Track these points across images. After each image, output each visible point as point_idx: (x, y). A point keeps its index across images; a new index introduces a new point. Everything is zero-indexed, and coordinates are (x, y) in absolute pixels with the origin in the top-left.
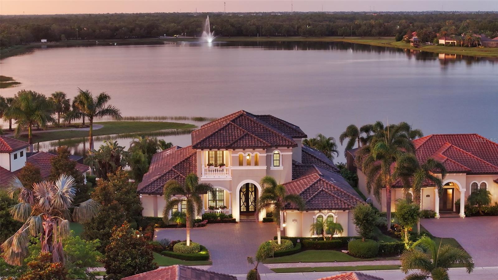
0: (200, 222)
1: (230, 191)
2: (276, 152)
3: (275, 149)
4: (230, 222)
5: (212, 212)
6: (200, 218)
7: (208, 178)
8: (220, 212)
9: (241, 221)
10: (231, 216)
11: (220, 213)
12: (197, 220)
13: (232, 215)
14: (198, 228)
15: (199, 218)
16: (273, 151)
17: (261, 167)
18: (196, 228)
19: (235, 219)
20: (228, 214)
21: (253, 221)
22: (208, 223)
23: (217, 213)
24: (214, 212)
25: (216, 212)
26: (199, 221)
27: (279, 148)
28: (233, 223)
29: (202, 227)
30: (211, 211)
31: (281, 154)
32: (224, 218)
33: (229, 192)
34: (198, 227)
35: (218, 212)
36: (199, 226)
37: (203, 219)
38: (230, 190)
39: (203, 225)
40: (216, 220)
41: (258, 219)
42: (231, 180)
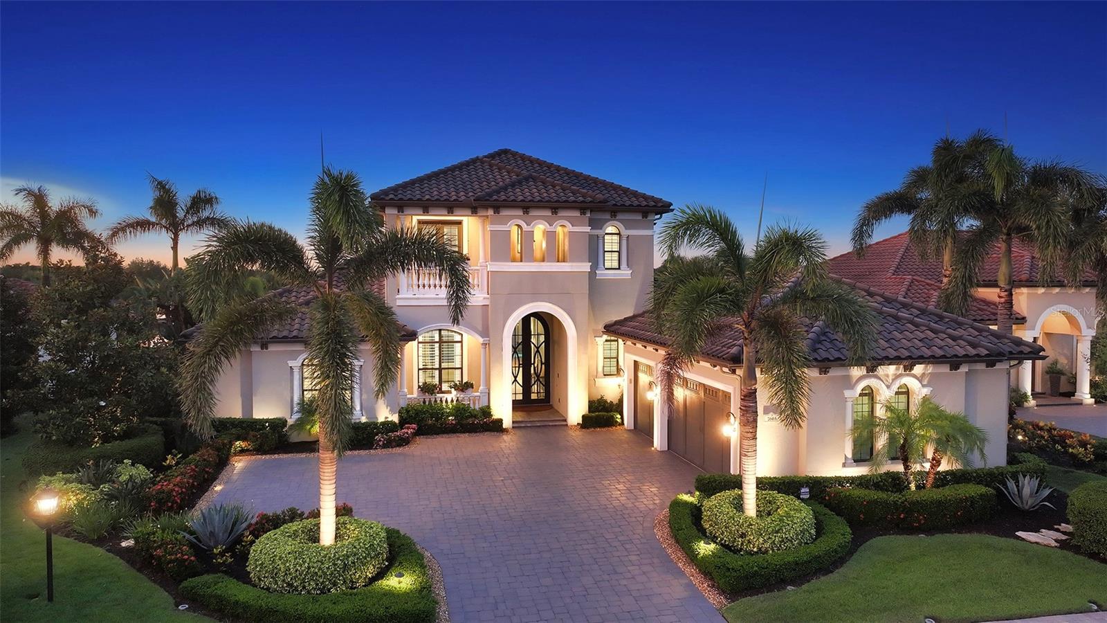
0: (393, 432)
1: (483, 338)
2: (610, 229)
3: (609, 220)
4: (486, 431)
5: (430, 401)
6: (395, 418)
7: (418, 299)
8: (455, 400)
9: (516, 425)
10: (486, 412)
11: (455, 402)
12: (383, 424)
13: (489, 407)
14: (385, 451)
15: (389, 419)
16: (603, 225)
17: (574, 264)
18: (379, 451)
19: (500, 421)
20: (477, 407)
21: (551, 424)
22: (419, 433)
23: (444, 402)
24: (436, 401)
25: (441, 401)
26: (388, 427)
27: (620, 216)
28: (494, 431)
29: (399, 445)
30: (427, 397)
31: (625, 232)
32: (467, 417)
33: (481, 340)
34: (385, 446)
35: (446, 401)
36: (388, 444)
37: (403, 422)
38: (485, 333)
39: (404, 442)
40: (441, 424)
41: (565, 420)
42: (487, 303)
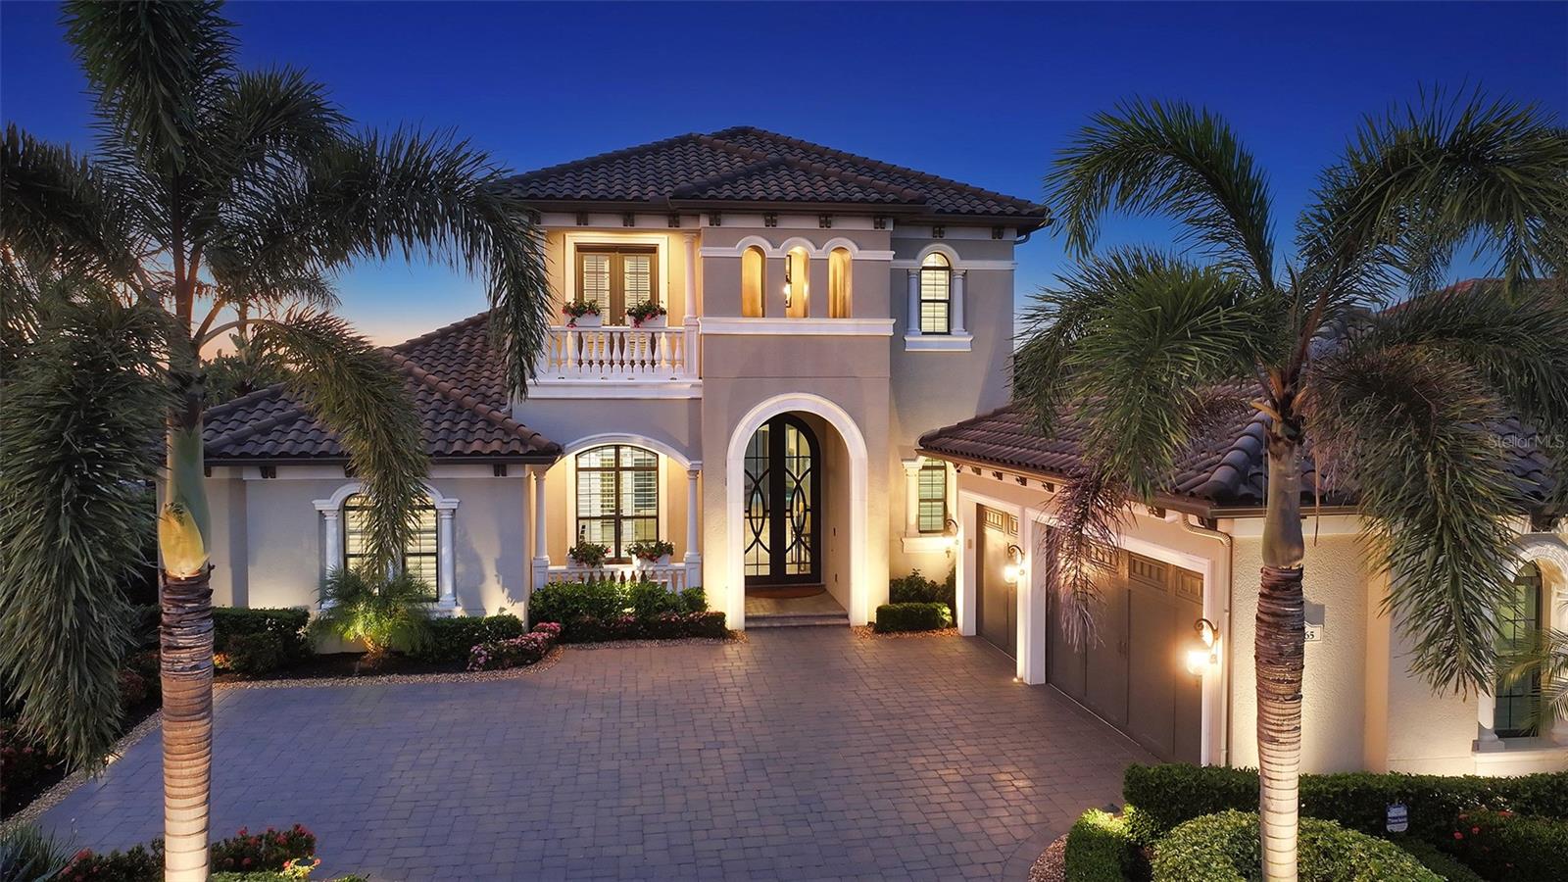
0: (511, 637)
1: (690, 460)
2: (932, 260)
3: (928, 242)
4: (695, 635)
5: (592, 578)
6: (518, 611)
7: (568, 385)
8: (638, 574)
9: (753, 624)
10: (695, 599)
11: (638, 581)
12: (491, 621)
13: (700, 590)
14: (488, 676)
15: (506, 613)
16: (920, 250)
17: (864, 321)
18: (477, 677)
19: (721, 617)
20: (680, 589)
21: (817, 623)
22: (565, 638)
24: (602, 578)
25: (613, 578)
26: (505, 626)
27: (950, 234)
28: (708, 636)
29: (518, 665)
30: (586, 569)
31: (961, 265)
32: (659, 610)
33: (687, 464)
34: (488, 666)
35: (623, 578)
36: (497, 662)
37: (535, 616)
38: (693, 450)
39: (528, 657)
40: (608, 623)
41: (846, 616)
42: (698, 394)
